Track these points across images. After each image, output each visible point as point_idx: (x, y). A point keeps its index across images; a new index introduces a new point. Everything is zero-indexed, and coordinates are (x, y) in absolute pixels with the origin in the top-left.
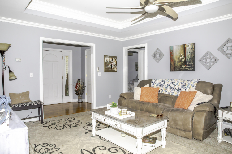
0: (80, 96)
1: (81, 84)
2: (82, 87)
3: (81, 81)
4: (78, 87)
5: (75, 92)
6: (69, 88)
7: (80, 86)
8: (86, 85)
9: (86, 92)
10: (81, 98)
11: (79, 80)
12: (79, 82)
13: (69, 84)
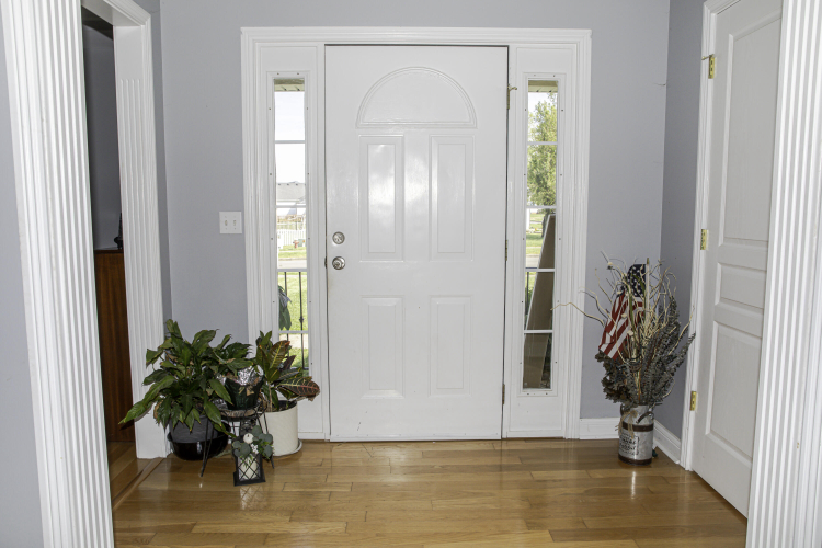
0: (640, 409)
1: (650, 309)
2: (656, 342)
3: (652, 280)
4: (628, 331)
5: (601, 371)
6: (555, 331)
7: (646, 324)
8: (696, 324)
9: (692, 382)
10: (642, 429)
11: (636, 274)
12: (640, 291)
13: (555, 304)
